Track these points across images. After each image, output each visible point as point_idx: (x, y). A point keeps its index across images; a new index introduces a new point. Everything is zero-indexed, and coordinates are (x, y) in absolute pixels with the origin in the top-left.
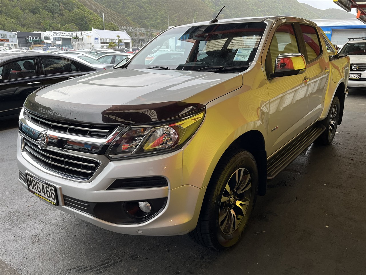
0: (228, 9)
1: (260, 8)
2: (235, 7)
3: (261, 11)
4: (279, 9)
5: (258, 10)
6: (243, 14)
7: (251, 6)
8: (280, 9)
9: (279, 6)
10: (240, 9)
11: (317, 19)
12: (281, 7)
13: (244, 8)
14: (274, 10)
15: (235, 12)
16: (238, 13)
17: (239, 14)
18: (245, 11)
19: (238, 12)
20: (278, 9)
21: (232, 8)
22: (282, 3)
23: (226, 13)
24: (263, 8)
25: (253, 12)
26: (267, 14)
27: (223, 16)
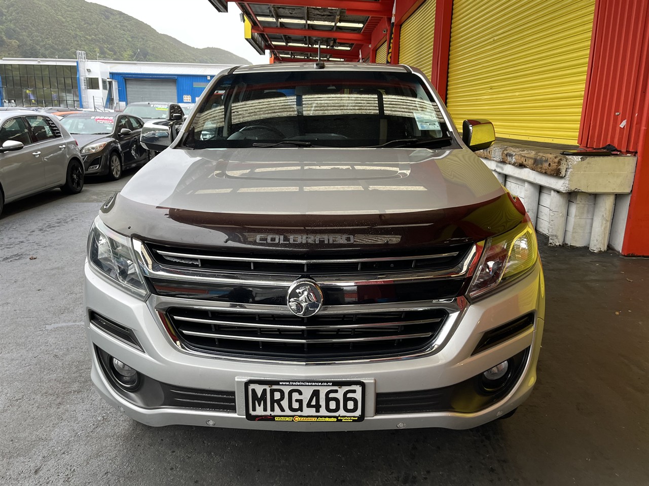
0: (25, 32)
1: (90, 36)
2: (38, 29)
3: (92, 40)
4: (125, 40)
5: (87, 39)
6: (57, 42)
7: (72, 30)
8: (128, 41)
9: (125, 34)
10: (49, 33)
11: (192, 62)
12: (128, 37)
13: (57, 31)
14: (117, 41)
15: (41, 37)
16: (46, 40)
17: (50, 42)
18: (61, 37)
19: (47, 38)
20: (123, 40)
21: (32, 29)
22: (129, 31)
23: (21, 37)
24: (95, 35)
25: (78, 42)
26: (105, 47)
27: (15, 42)
